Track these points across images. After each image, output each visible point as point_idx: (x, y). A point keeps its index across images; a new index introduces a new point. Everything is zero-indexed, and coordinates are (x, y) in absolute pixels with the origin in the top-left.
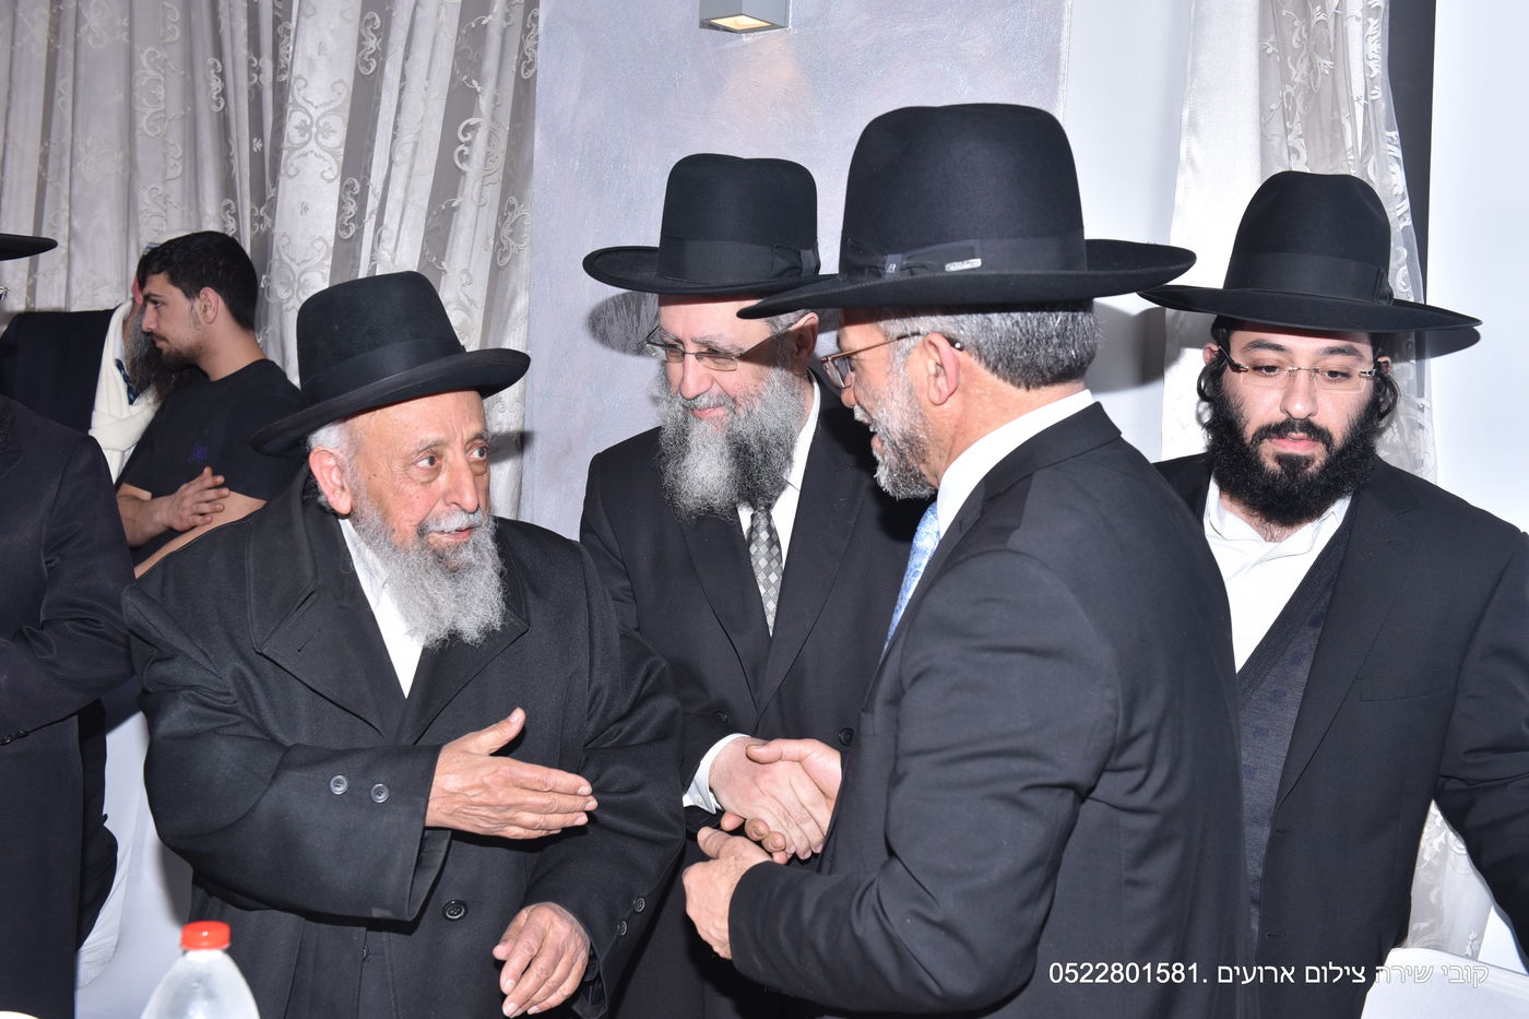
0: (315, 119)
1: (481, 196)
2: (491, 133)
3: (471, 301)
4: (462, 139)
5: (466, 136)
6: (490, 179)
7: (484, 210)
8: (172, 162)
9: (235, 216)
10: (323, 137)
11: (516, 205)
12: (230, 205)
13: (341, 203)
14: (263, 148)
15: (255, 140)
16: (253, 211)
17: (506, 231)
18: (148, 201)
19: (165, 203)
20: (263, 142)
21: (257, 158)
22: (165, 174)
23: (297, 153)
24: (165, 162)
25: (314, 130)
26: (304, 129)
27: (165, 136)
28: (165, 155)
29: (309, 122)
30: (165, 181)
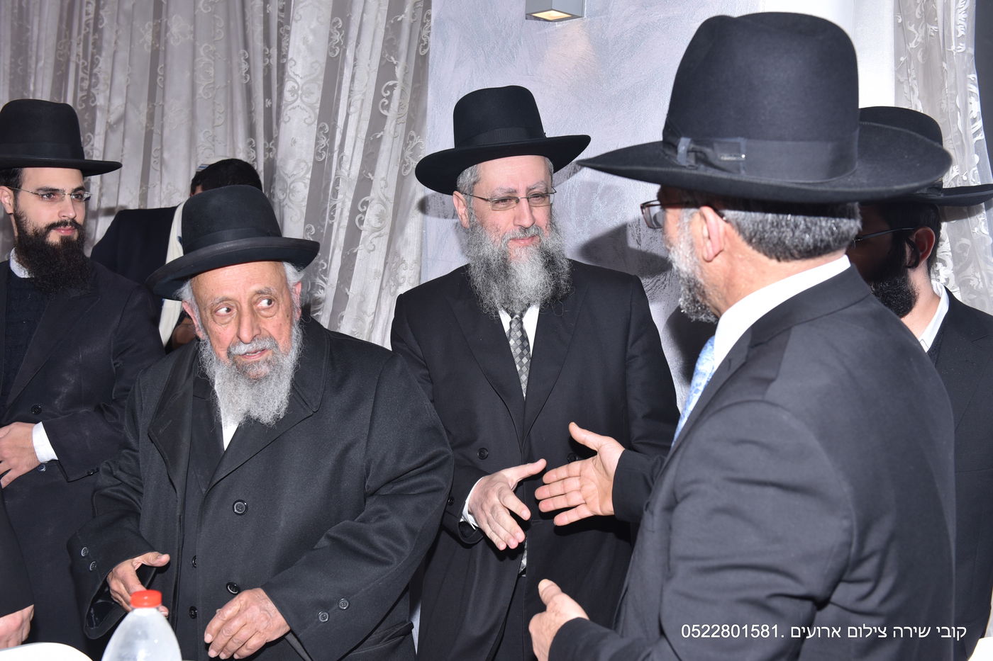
0: (301, 86)
1: (395, 132)
2: (403, 91)
3: (387, 198)
4: (385, 95)
5: (386, 93)
6: (401, 120)
7: (397, 140)
8: (217, 115)
9: (255, 148)
10: (306, 97)
11: (415, 136)
12: (252, 142)
13: (317, 139)
14: (271, 105)
15: (267, 100)
16: (265, 145)
17: (408, 153)
18: (203, 139)
19: (213, 140)
20: (271, 101)
21: (268, 111)
22: (214, 123)
23: (290, 107)
24: (214, 114)
25: (300, 92)
26: (293, 91)
27: (214, 99)
28: (214, 111)
29: (296, 88)
30: (213, 127)
